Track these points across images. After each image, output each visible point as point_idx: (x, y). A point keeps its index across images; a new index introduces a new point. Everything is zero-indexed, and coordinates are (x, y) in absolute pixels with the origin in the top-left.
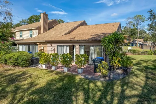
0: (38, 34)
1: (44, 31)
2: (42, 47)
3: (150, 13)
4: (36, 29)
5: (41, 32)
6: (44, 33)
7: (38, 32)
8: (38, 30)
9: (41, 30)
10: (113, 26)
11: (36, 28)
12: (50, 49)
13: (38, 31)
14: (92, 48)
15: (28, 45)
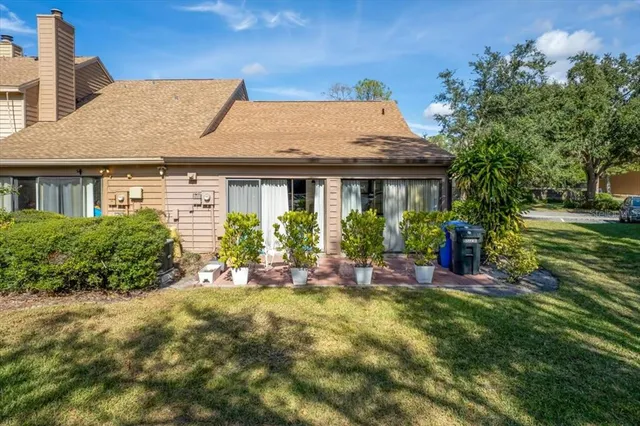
0: (27, 126)
1: (58, 111)
2: (131, 190)
3: (444, 80)
4: (14, 96)
5: (37, 113)
6: (58, 119)
7: (26, 111)
8: (27, 101)
9: (40, 102)
10: (383, 113)
11: (17, 90)
12: (191, 195)
13: (26, 106)
14: (393, 191)
15: (14, 178)
